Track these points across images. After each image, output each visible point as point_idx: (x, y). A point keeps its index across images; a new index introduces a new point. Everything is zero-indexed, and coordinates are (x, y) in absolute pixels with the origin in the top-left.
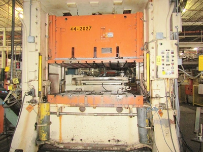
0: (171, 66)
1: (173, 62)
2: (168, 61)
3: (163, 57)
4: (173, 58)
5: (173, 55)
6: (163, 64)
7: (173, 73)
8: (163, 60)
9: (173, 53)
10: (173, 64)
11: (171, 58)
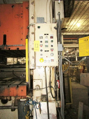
0: (50, 52)
1: (52, 48)
2: (47, 46)
3: (41, 42)
4: (52, 44)
5: (52, 39)
6: (41, 50)
7: (52, 60)
8: (41, 46)
9: (52, 37)
10: (52, 50)
11: (50, 44)
